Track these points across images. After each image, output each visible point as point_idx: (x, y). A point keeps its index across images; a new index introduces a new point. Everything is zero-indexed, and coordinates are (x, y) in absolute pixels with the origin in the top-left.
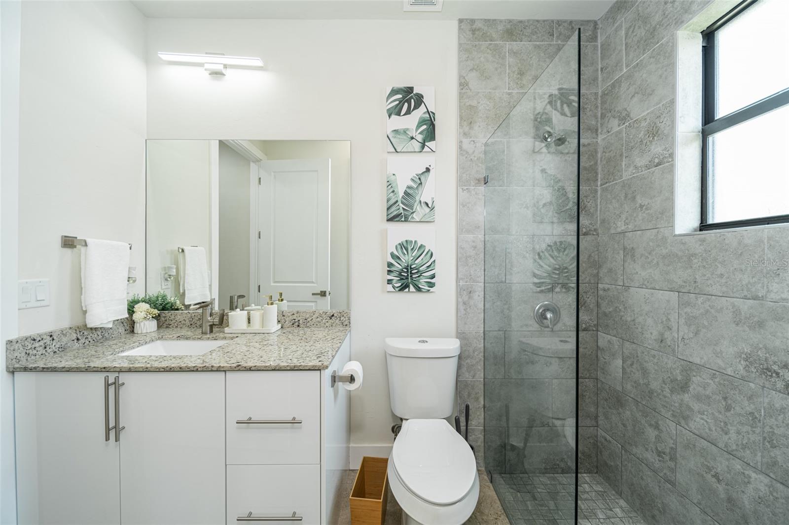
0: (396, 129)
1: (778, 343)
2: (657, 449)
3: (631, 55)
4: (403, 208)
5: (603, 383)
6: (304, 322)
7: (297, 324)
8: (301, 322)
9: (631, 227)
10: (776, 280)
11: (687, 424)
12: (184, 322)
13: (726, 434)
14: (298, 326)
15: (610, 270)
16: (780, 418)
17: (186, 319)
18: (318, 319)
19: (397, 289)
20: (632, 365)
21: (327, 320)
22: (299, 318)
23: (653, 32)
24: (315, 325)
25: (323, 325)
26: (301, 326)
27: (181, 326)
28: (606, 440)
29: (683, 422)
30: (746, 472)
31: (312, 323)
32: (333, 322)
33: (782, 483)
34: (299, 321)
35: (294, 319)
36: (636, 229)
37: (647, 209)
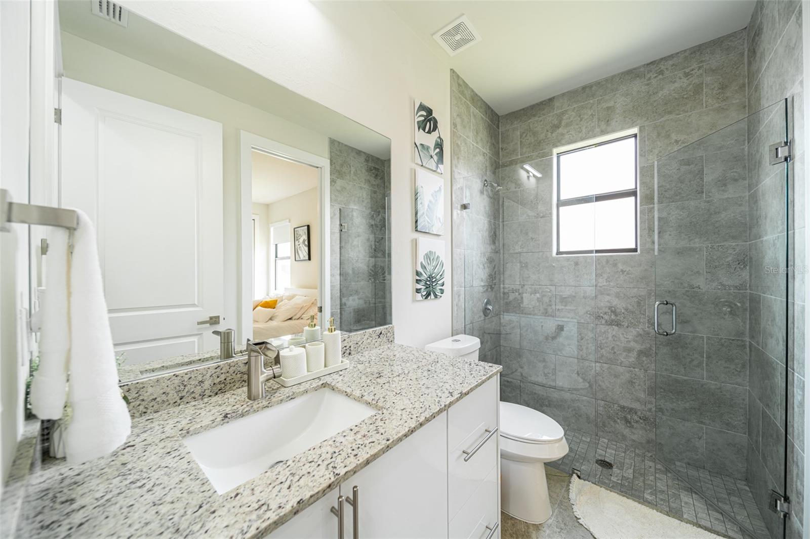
0: (423, 143)
1: (602, 304)
2: (544, 373)
3: (524, 150)
4: (427, 221)
5: (505, 347)
6: (355, 348)
7: (348, 352)
8: (352, 348)
9: (525, 250)
10: (601, 277)
11: (561, 353)
12: (164, 397)
13: (581, 351)
14: (350, 354)
15: (510, 276)
16: (604, 336)
17: (168, 390)
18: (369, 341)
19: (424, 297)
20: (527, 330)
21: (376, 340)
22: (350, 344)
23: (539, 143)
24: (366, 349)
25: (372, 346)
26: (353, 353)
27: (156, 407)
28: (508, 382)
29: (559, 353)
30: (591, 365)
31: (363, 347)
32: (381, 340)
33: (606, 363)
34: (350, 347)
35: (345, 347)
36: (529, 251)
37: (535, 241)
